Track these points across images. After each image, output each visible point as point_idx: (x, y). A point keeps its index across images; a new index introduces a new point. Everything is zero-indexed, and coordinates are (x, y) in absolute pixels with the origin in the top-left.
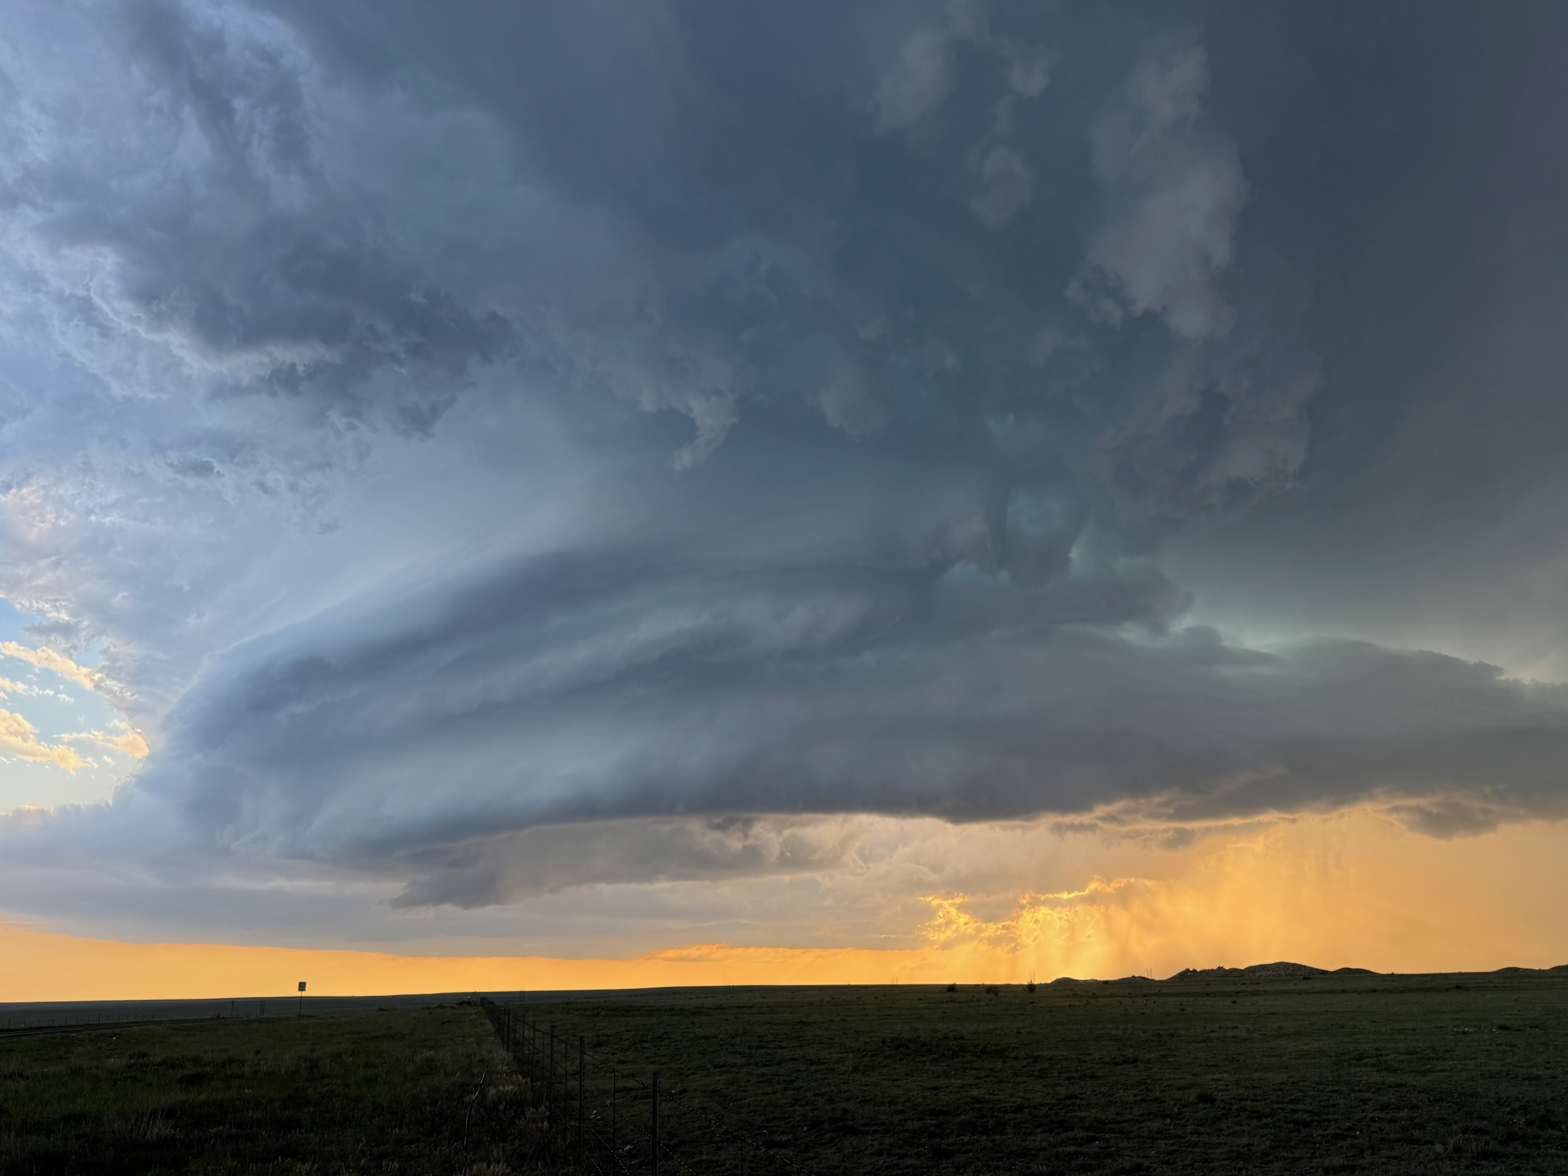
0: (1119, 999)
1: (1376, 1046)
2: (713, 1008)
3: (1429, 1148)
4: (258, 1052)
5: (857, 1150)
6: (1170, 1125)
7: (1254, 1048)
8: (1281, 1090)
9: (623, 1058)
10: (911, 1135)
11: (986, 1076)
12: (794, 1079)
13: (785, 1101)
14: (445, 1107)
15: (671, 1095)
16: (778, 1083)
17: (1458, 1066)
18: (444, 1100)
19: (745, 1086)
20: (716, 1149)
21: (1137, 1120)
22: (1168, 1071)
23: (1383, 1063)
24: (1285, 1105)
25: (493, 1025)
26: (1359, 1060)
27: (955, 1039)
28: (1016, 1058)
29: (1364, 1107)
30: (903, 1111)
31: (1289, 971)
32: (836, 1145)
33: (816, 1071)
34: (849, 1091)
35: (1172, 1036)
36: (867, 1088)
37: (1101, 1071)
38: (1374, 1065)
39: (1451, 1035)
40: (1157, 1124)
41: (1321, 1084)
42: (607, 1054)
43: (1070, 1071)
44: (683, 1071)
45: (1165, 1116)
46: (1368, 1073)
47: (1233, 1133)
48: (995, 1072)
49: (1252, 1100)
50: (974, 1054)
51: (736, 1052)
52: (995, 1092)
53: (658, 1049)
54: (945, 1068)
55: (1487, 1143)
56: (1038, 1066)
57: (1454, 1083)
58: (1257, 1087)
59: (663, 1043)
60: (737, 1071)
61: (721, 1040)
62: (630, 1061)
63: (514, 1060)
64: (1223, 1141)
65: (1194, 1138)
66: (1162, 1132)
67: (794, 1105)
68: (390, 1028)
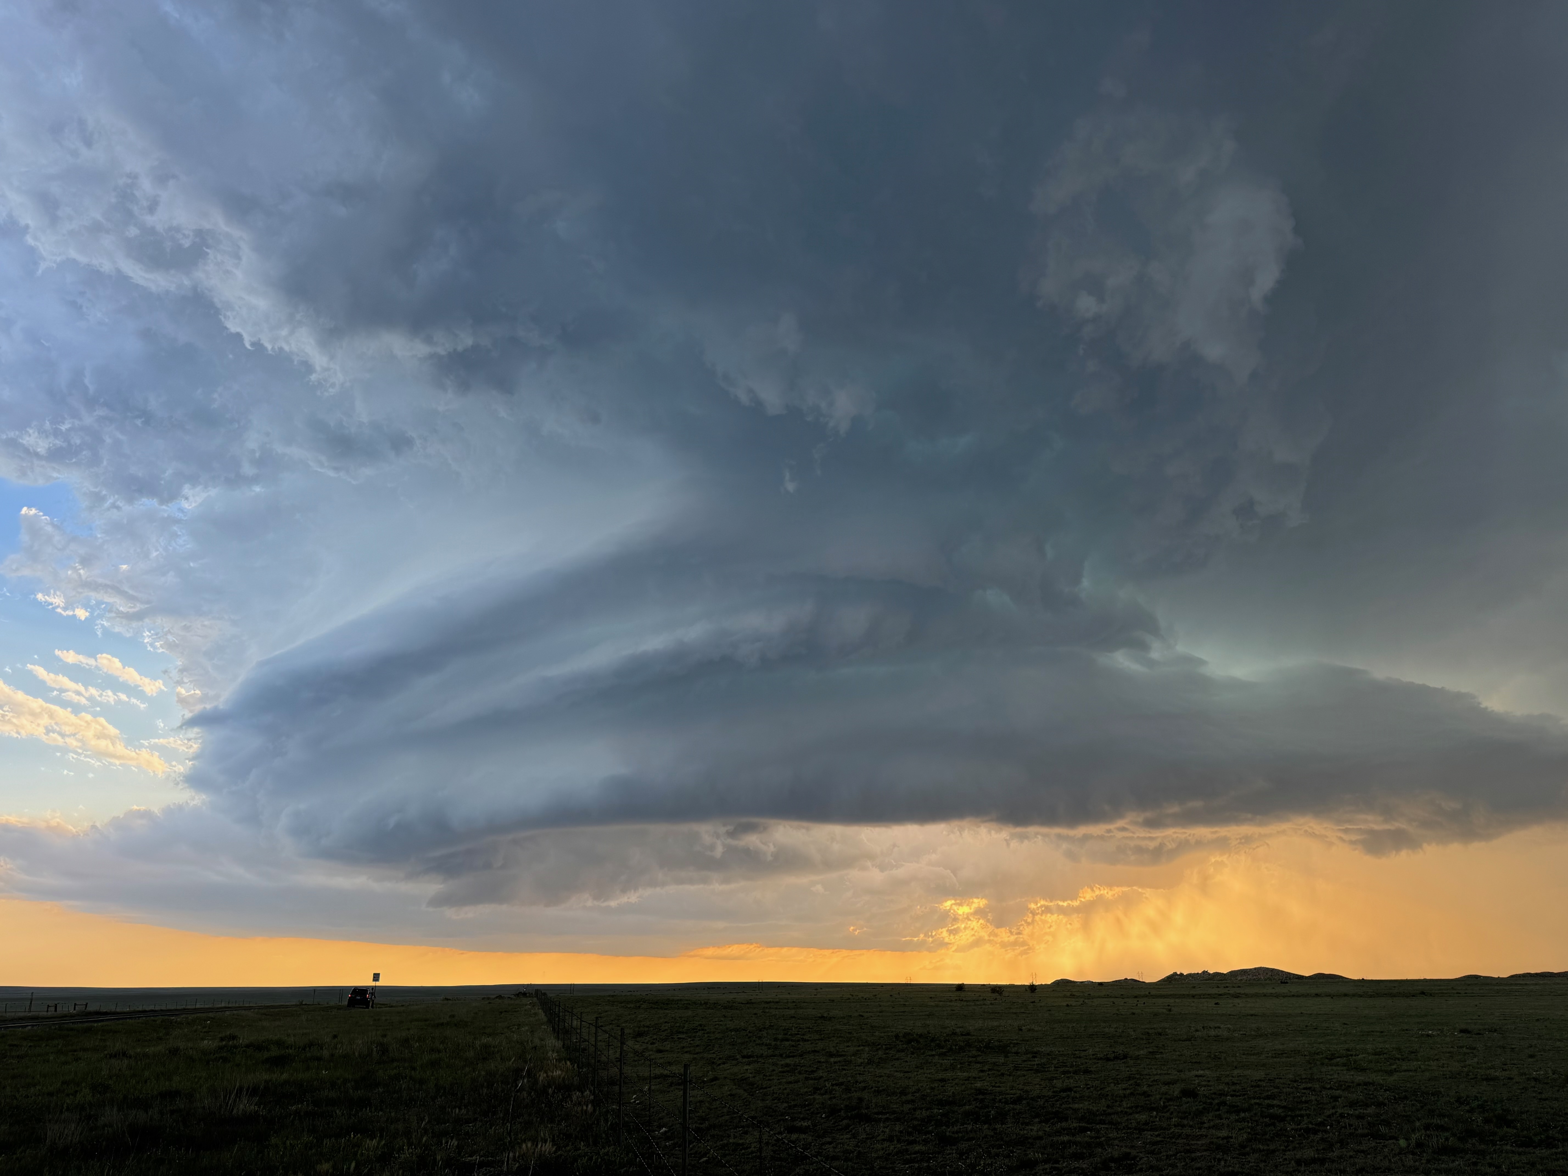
0: (1112, 1000)
1: (1347, 1046)
2: (744, 1002)
3: (1393, 1143)
4: (335, 1037)
5: (871, 1136)
6: (1156, 1117)
7: (1235, 1046)
8: (1258, 1086)
9: (661, 1048)
10: (920, 1123)
11: (989, 1070)
12: (815, 1069)
13: (806, 1090)
14: (500, 1090)
15: (704, 1082)
16: (800, 1073)
17: (1422, 1066)
18: (500, 1083)
19: (770, 1076)
20: (742, 1133)
21: (1126, 1113)
22: (1156, 1067)
23: (1352, 1062)
24: (1262, 1100)
25: (546, 1015)
26: (1331, 1059)
27: (962, 1035)
28: (1017, 1053)
29: (1334, 1103)
30: (913, 1101)
31: (1268, 976)
32: (851, 1131)
33: (835, 1063)
34: (864, 1081)
35: (1160, 1034)
36: (880, 1079)
37: (1094, 1066)
38: (1344, 1065)
39: (1416, 1037)
40: (1144, 1117)
41: (1295, 1081)
42: (647, 1043)
43: (1066, 1066)
44: (715, 1061)
45: (1153, 1109)
46: (1339, 1072)
47: (1214, 1126)
48: (998, 1065)
49: (1232, 1096)
50: (979, 1050)
51: (763, 1044)
52: (997, 1085)
53: (693, 1040)
54: (952, 1061)
55: (1447, 1139)
56: (1037, 1061)
57: (1418, 1082)
58: (1237, 1083)
59: (698, 1034)
60: (763, 1061)
61: (749, 1032)
62: (667, 1051)
63: (563, 1048)
64: (1204, 1133)
65: (1177, 1130)
66: (1149, 1123)
67: (815, 1093)
68: (453, 1016)
